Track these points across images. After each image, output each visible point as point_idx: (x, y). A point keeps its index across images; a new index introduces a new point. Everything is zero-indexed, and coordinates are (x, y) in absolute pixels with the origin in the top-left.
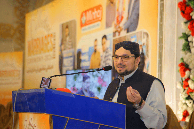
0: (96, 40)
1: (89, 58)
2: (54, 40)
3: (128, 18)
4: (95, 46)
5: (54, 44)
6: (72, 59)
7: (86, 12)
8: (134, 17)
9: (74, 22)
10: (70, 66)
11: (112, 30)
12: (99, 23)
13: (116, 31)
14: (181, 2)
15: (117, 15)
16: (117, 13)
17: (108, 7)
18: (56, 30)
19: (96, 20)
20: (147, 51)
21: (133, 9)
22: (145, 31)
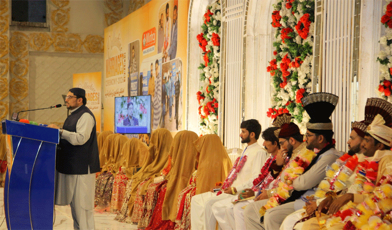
0: (152, 64)
1: (148, 83)
2: (125, 61)
3: (171, 45)
4: (152, 70)
5: (125, 66)
6: (136, 82)
7: (145, 33)
8: (174, 44)
9: (137, 42)
10: (136, 90)
11: (161, 55)
12: (154, 46)
13: (164, 57)
14: (199, 35)
15: (164, 41)
16: (164, 38)
17: (159, 30)
18: (126, 50)
19: (151, 44)
20: (181, 79)
21: (174, 36)
22: (180, 59)
